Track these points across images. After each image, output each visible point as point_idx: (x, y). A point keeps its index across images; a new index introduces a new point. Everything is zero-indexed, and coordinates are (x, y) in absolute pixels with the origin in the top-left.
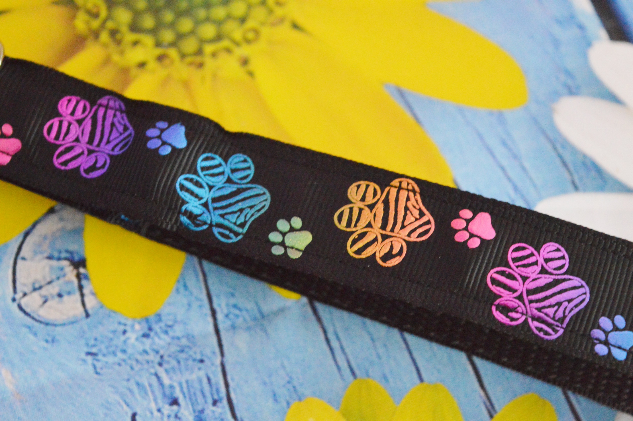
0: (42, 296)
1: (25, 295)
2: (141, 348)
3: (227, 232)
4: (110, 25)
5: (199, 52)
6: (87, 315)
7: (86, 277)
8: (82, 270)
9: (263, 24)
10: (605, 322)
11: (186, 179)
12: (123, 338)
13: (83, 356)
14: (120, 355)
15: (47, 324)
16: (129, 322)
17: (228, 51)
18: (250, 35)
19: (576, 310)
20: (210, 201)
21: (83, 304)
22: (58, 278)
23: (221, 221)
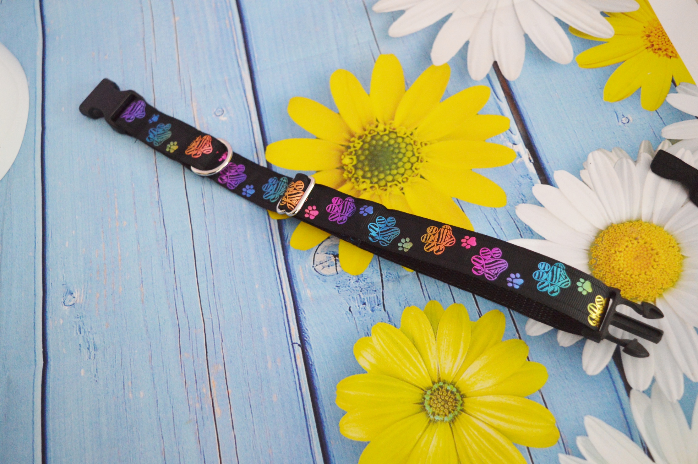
0: (323, 266)
1: (317, 265)
2: (355, 285)
3: (384, 243)
4: (355, 176)
5: (386, 185)
6: (337, 273)
7: (338, 261)
8: (337, 258)
9: (410, 176)
10: (512, 275)
11: (372, 225)
12: (349, 282)
13: (335, 287)
14: (347, 288)
15: (323, 275)
16: (352, 277)
17: (396, 185)
18: (405, 180)
19: (502, 271)
20: (379, 232)
21: (336, 269)
22: (329, 260)
23: (383, 239)
